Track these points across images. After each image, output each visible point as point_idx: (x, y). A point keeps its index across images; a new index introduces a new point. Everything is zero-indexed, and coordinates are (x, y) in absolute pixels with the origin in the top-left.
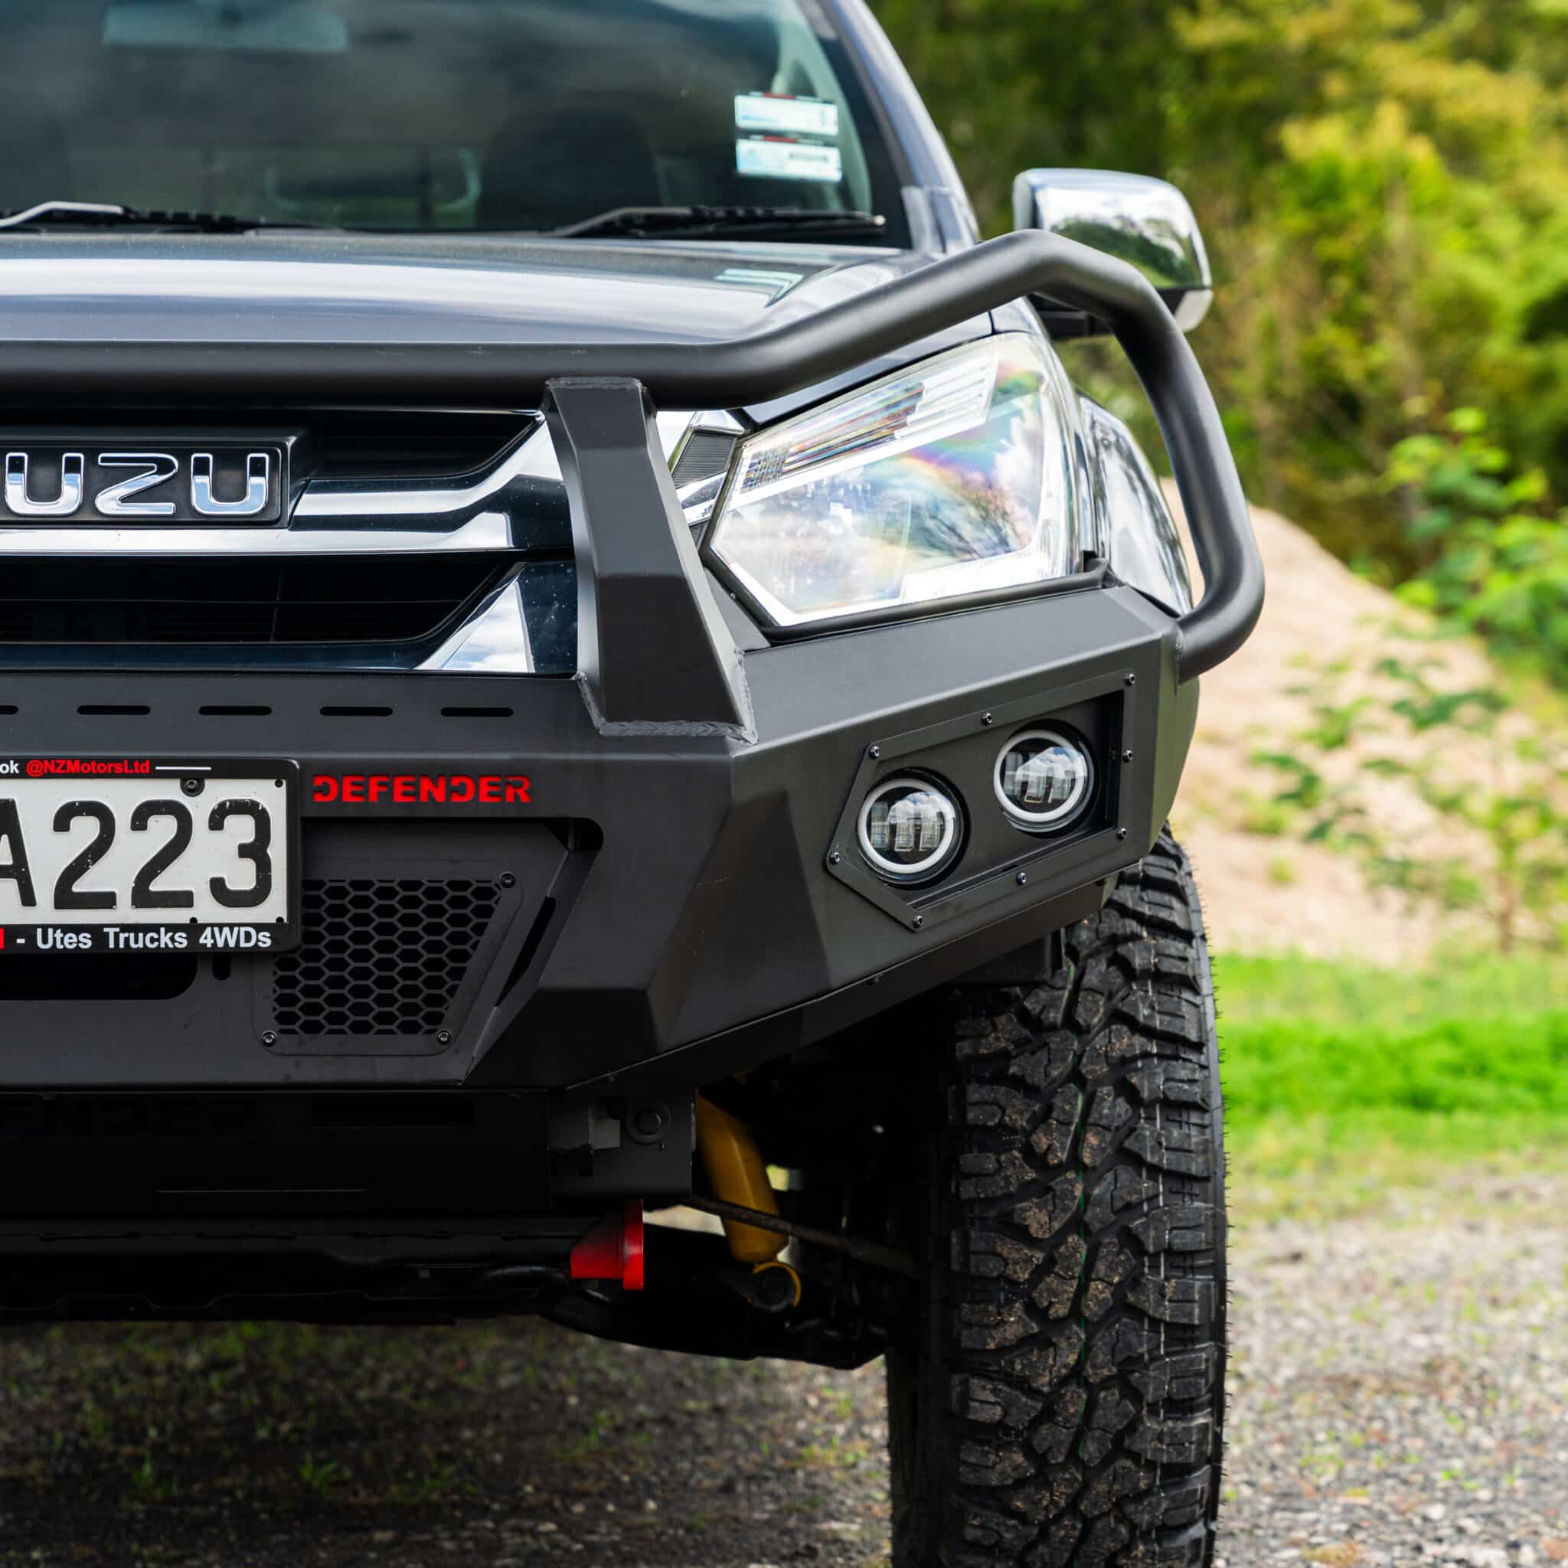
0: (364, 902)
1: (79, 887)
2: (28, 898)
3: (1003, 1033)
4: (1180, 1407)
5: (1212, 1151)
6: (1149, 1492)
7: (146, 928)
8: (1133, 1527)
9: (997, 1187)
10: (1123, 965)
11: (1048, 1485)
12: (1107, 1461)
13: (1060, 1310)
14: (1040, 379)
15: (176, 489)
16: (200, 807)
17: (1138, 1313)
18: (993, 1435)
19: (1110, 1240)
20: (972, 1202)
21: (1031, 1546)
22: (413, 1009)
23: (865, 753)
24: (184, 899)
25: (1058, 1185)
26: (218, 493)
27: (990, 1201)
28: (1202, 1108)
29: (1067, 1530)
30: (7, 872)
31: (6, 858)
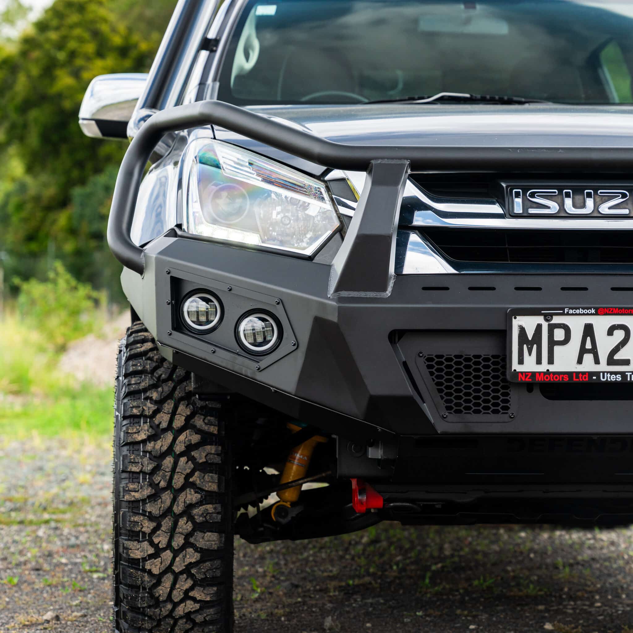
1: (617, 357)
2: (597, 361)
15: (628, 204)
30: (588, 351)
31: (588, 346)
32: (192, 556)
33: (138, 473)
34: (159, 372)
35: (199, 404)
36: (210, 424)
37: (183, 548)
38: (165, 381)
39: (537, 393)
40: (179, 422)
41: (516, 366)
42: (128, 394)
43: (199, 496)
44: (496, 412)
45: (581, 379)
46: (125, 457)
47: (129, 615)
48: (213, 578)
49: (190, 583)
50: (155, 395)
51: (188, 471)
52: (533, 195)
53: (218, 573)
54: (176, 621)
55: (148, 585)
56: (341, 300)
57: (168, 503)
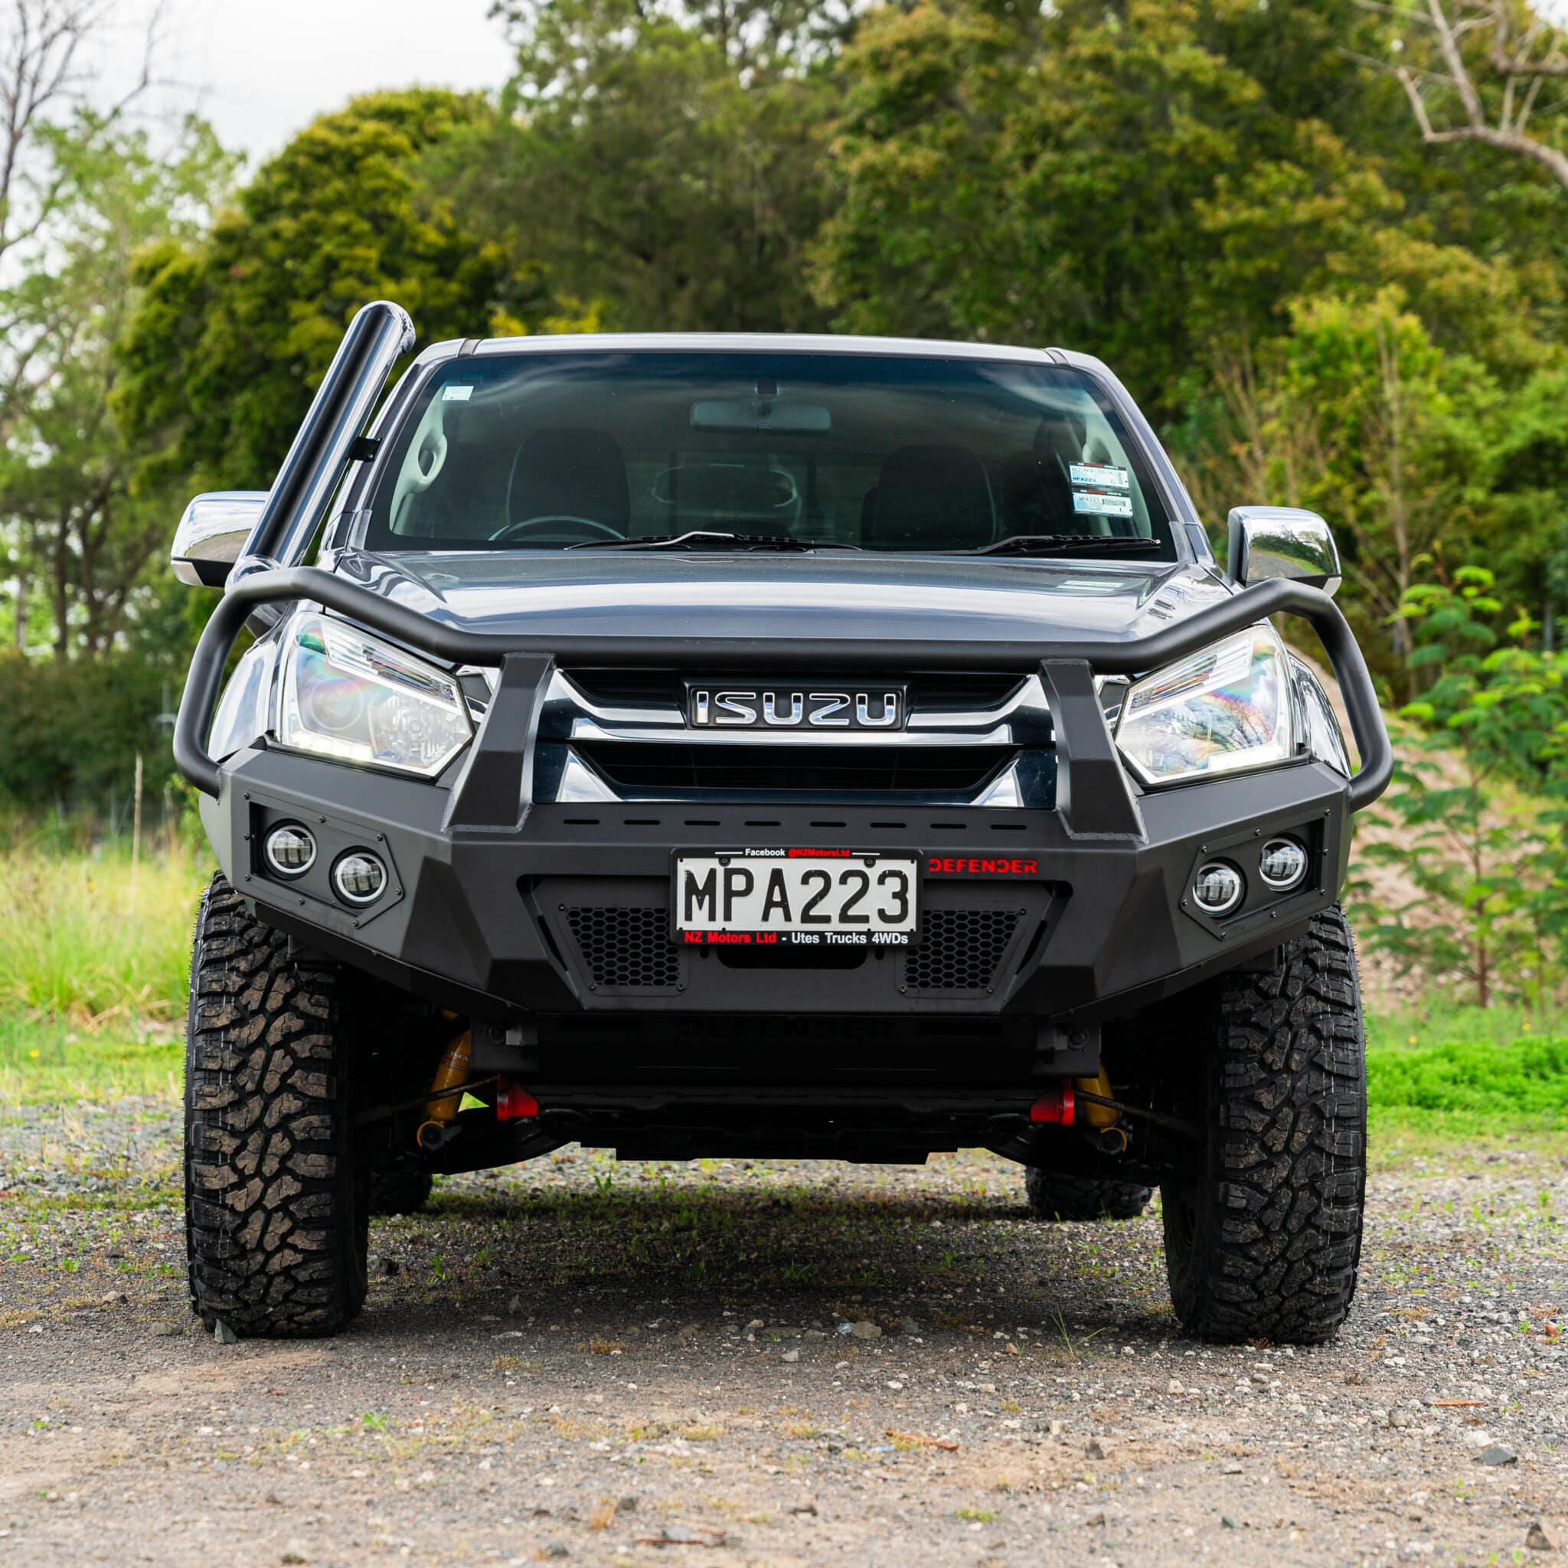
0: (951, 922)
1: (813, 912)
2: (788, 917)
3: (1248, 1000)
4: (1341, 1201)
5: (1358, 1063)
6: (1323, 1248)
7: (846, 933)
8: (1314, 1267)
9: (1246, 1082)
10: (1312, 964)
11: (1270, 1243)
12: (1302, 1230)
13: (1279, 1147)
14: (1273, 649)
15: (849, 712)
16: (873, 874)
17: (1320, 1150)
18: (1241, 1214)
19: (1305, 1112)
20: (1231, 1089)
21: (1259, 1277)
22: (975, 976)
23: (1199, 849)
24: (865, 919)
25: (1278, 1081)
26: (871, 715)
27: (1241, 1089)
28: (1354, 1041)
29: (1280, 1267)
30: (777, 905)
31: (777, 897)
32: (289, 1187)
33: (217, 1071)
34: (251, 932)
35: (304, 977)
36: (318, 1004)
37: (277, 1175)
38: (258, 945)
39: (713, 960)
40: (274, 1002)
41: (682, 923)
42: (207, 964)
43: (299, 1103)
44: (659, 983)
45: (767, 940)
46: (199, 1049)
47: (206, 1270)
48: (321, 1218)
49: (287, 1225)
50: (243, 965)
51: (286, 1069)
52: (722, 699)
53: (327, 1211)
54: (271, 1278)
55: (230, 1227)
56: (457, 836)
57: (257, 1112)
